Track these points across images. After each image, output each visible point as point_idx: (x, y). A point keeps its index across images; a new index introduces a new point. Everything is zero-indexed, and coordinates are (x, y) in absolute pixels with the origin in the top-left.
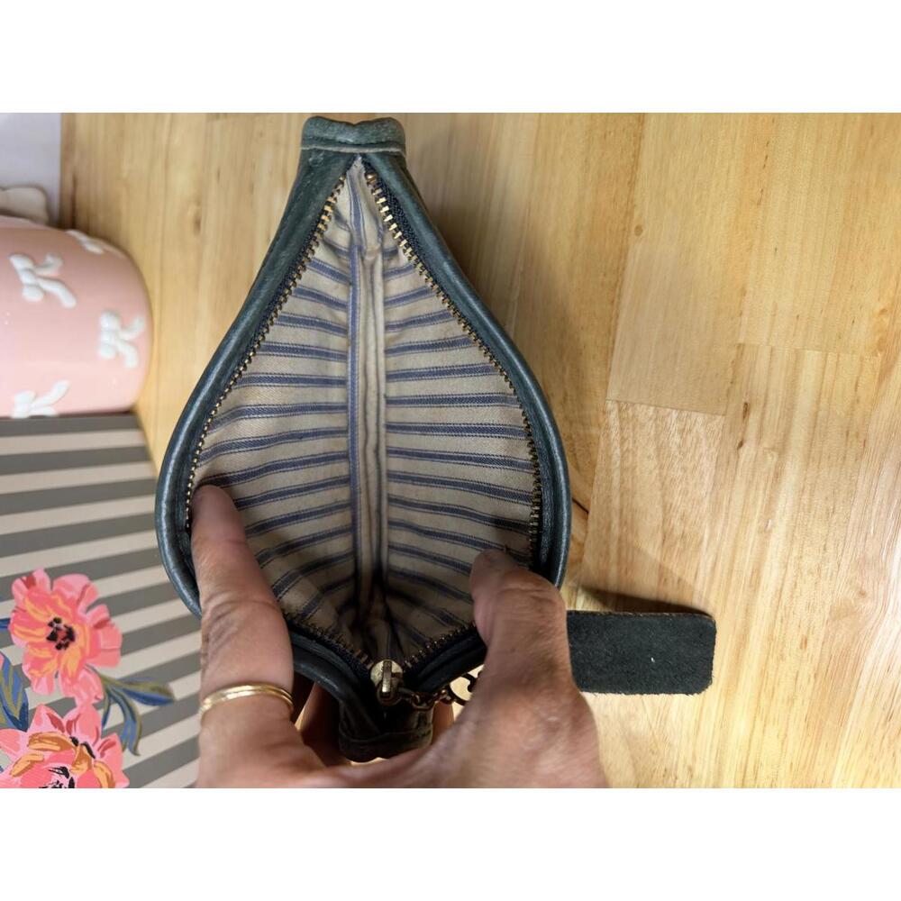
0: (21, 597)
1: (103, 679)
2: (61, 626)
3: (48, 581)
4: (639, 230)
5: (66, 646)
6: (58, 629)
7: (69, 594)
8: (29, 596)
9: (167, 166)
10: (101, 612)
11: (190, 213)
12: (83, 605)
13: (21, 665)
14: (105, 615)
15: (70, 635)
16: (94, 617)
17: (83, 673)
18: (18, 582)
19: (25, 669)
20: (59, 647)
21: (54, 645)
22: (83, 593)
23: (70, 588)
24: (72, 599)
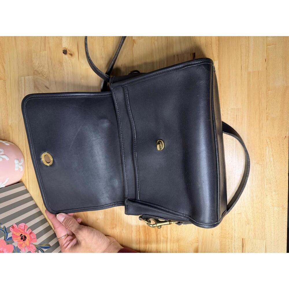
0: (12, 231)
1: (35, 245)
2: (23, 235)
3: (17, 226)
5: (25, 240)
6: (22, 236)
7: (22, 228)
8: (14, 230)
10: (30, 231)
12: (26, 230)
13: (17, 246)
14: (31, 231)
15: (25, 237)
16: (29, 232)
17: (31, 245)
18: (11, 228)
19: (18, 247)
20: (24, 240)
21: (23, 240)
22: (25, 227)
23: (22, 227)
24: (23, 229)
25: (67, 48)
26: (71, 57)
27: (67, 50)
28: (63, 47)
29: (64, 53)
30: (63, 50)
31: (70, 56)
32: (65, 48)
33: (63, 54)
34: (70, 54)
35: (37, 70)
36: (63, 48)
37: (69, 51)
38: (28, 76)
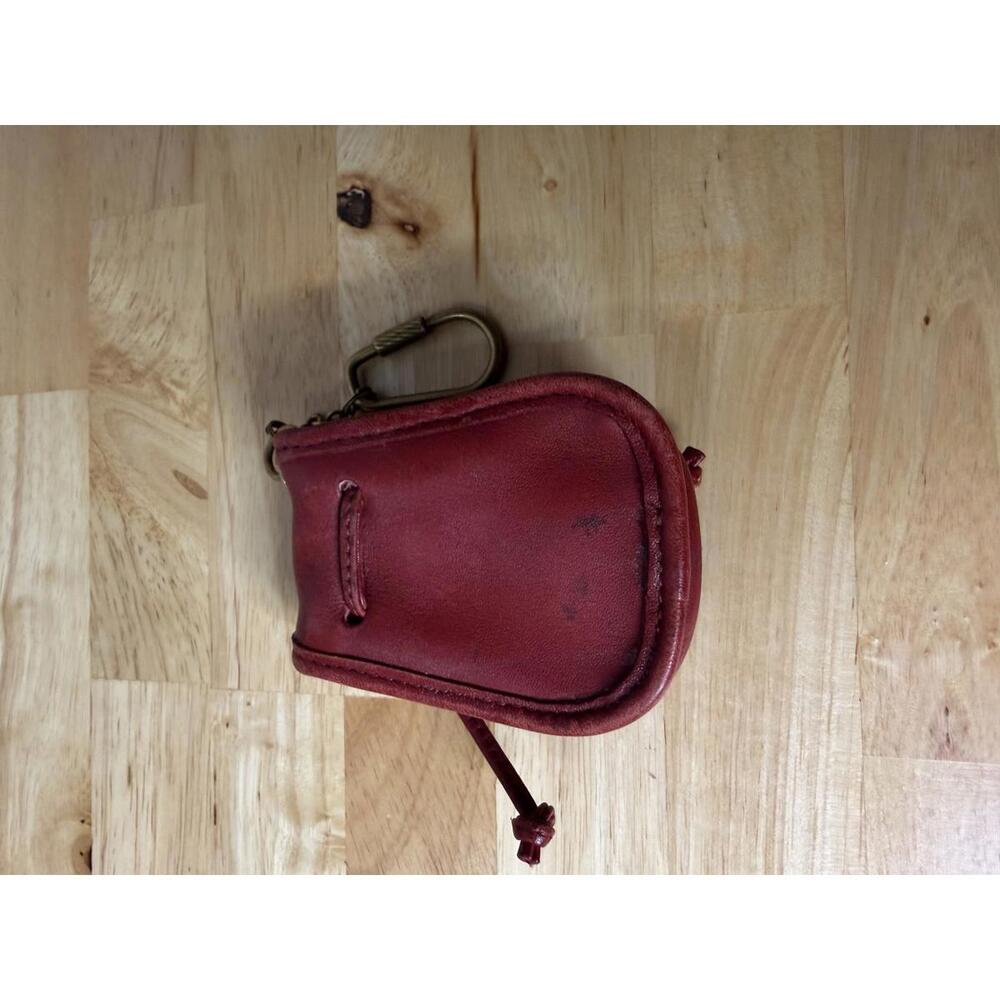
25: (373, 173)
26: (410, 248)
27: (379, 196)
28: (345, 165)
29: (344, 214)
30: (341, 195)
31: (399, 240)
32: (360, 177)
33: (342, 226)
34: (401, 226)
35: (123, 347)
36: (345, 177)
37: (394, 197)
38: (50, 389)
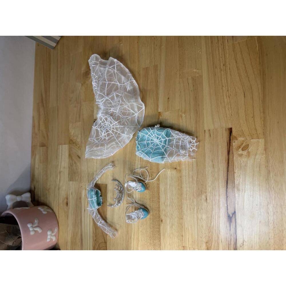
4: (162, 221)
9: (59, 189)
11: (65, 201)
